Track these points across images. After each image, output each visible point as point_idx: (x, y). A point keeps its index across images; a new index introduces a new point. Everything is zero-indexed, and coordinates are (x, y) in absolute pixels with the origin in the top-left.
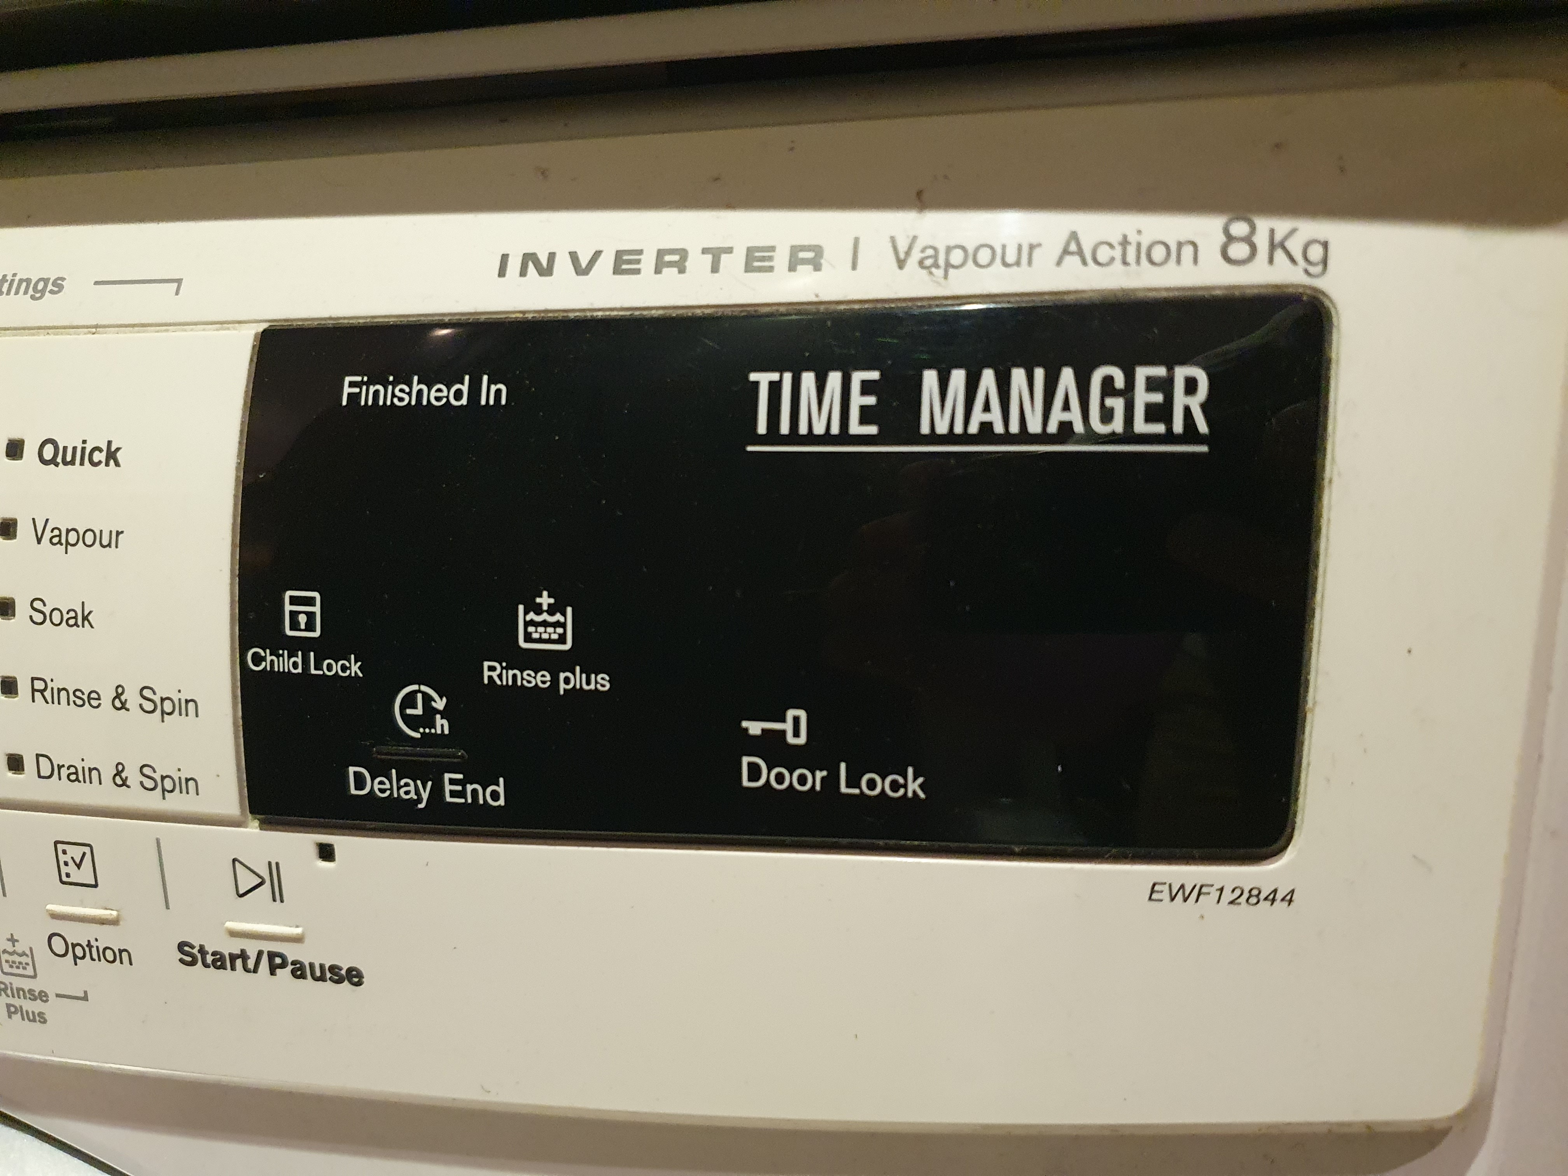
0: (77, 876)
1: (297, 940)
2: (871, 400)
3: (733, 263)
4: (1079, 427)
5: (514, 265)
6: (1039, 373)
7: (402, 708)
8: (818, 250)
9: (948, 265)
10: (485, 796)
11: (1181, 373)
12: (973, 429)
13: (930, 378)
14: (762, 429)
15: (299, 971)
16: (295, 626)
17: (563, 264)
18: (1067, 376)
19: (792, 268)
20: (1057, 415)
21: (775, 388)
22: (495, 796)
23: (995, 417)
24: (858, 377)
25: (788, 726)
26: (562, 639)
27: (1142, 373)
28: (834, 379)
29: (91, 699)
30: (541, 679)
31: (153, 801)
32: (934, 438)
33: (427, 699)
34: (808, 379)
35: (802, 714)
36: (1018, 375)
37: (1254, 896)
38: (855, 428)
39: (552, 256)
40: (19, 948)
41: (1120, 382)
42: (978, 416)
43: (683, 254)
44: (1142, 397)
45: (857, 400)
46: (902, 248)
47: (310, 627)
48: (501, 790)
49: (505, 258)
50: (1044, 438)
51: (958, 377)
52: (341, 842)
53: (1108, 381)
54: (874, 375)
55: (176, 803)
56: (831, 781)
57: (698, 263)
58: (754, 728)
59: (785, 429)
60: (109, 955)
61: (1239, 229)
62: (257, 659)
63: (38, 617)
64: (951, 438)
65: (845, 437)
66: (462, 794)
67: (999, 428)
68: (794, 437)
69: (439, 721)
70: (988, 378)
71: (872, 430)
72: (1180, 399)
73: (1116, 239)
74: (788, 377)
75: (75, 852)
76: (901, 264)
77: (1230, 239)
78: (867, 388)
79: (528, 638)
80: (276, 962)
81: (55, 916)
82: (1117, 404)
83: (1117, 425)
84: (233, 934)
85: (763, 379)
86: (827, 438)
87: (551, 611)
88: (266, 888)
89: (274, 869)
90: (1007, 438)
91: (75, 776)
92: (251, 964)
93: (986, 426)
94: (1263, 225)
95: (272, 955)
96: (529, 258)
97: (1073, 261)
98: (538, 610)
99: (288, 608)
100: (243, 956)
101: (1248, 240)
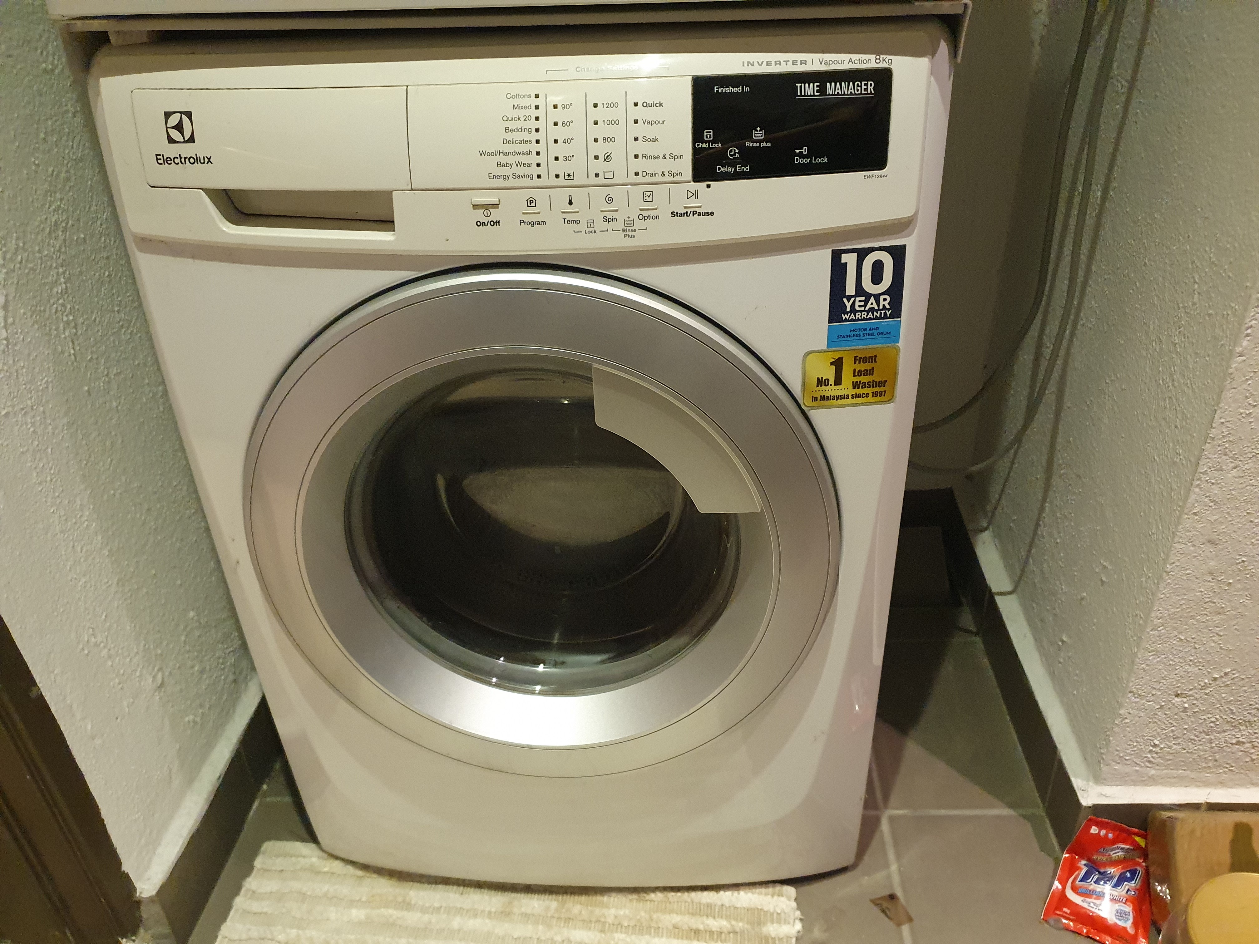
0: (648, 199)
1: (700, 207)
2: (818, 88)
3: (790, 63)
4: (853, 93)
5: (746, 64)
6: (847, 83)
7: (730, 152)
8: (806, 61)
9: (829, 64)
10: (745, 169)
11: (869, 83)
12: (836, 93)
13: (828, 84)
14: (799, 94)
15: (699, 214)
16: (707, 137)
17: (756, 64)
18: (851, 83)
19: (801, 64)
20: (850, 91)
21: (801, 87)
22: (747, 169)
23: (839, 91)
24: (816, 84)
25: (804, 150)
26: (762, 136)
27: (863, 83)
28: (811, 85)
29: (658, 157)
30: (758, 145)
31: (671, 179)
32: (829, 95)
33: (735, 150)
34: (807, 85)
35: (806, 148)
36: (843, 83)
37: (881, 176)
38: (816, 94)
39: (753, 62)
40: (630, 219)
41: (860, 85)
42: (837, 91)
43: (780, 61)
44: (863, 87)
45: (816, 89)
46: (821, 60)
47: (710, 137)
48: (748, 168)
49: (743, 62)
50: (848, 94)
51: (833, 84)
52: (712, 184)
53: (858, 84)
54: (818, 84)
55: (676, 179)
56: (811, 161)
57: (783, 64)
58: (797, 151)
59: (803, 94)
60: (654, 218)
61: (878, 57)
62: (698, 145)
63: (644, 140)
64: (832, 95)
65: (814, 95)
66: (740, 169)
67: (840, 93)
68: (805, 96)
69: (737, 154)
70: (838, 84)
71: (819, 94)
72: (869, 87)
73: (858, 59)
74: (803, 85)
75: (648, 194)
76: (821, 64)
77: (876, 59)
78: (817, 86)
79: (755, 137)
80: (694, 213)
81: (641, 210)
82: (859, 88)
83: (859, 92)
84: (685, 208)
85: (799, 85)
86: (811, 96)
87: (760, 131)
88: (694, 196)
89: (697, 191)
90: (841, 95)
91: (652, 175)
92: (688, 214)
93: (838, 93)
94: (882, 56)
95: (693, 211)
96: (748, 62)
97: (850, 63)
98: (757, 131)
99: (705, 134)
100: (687, 213)
101: (879, 59)
